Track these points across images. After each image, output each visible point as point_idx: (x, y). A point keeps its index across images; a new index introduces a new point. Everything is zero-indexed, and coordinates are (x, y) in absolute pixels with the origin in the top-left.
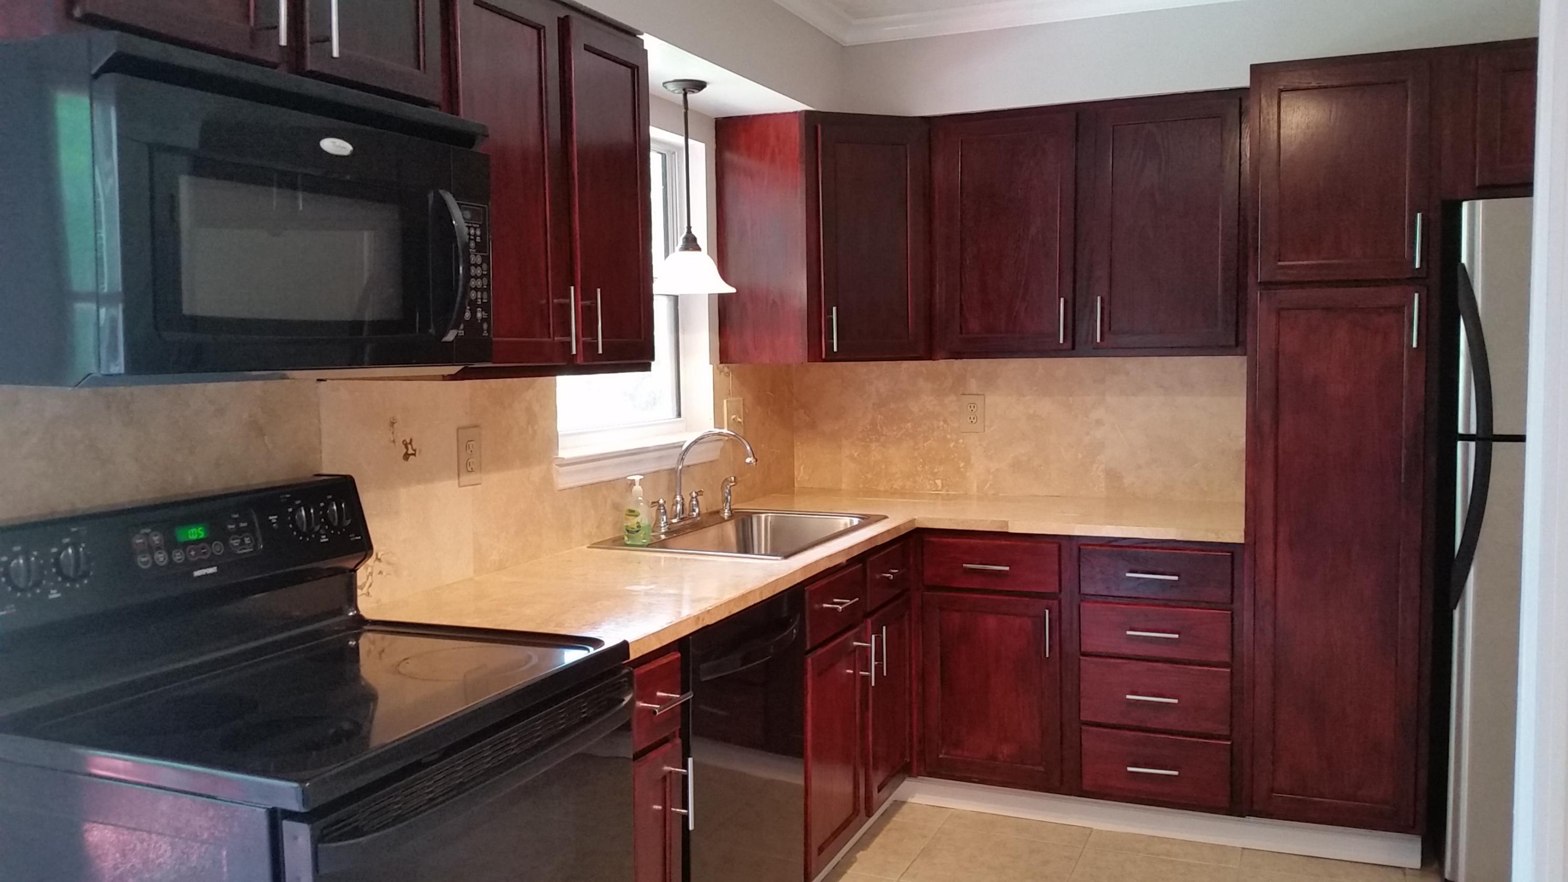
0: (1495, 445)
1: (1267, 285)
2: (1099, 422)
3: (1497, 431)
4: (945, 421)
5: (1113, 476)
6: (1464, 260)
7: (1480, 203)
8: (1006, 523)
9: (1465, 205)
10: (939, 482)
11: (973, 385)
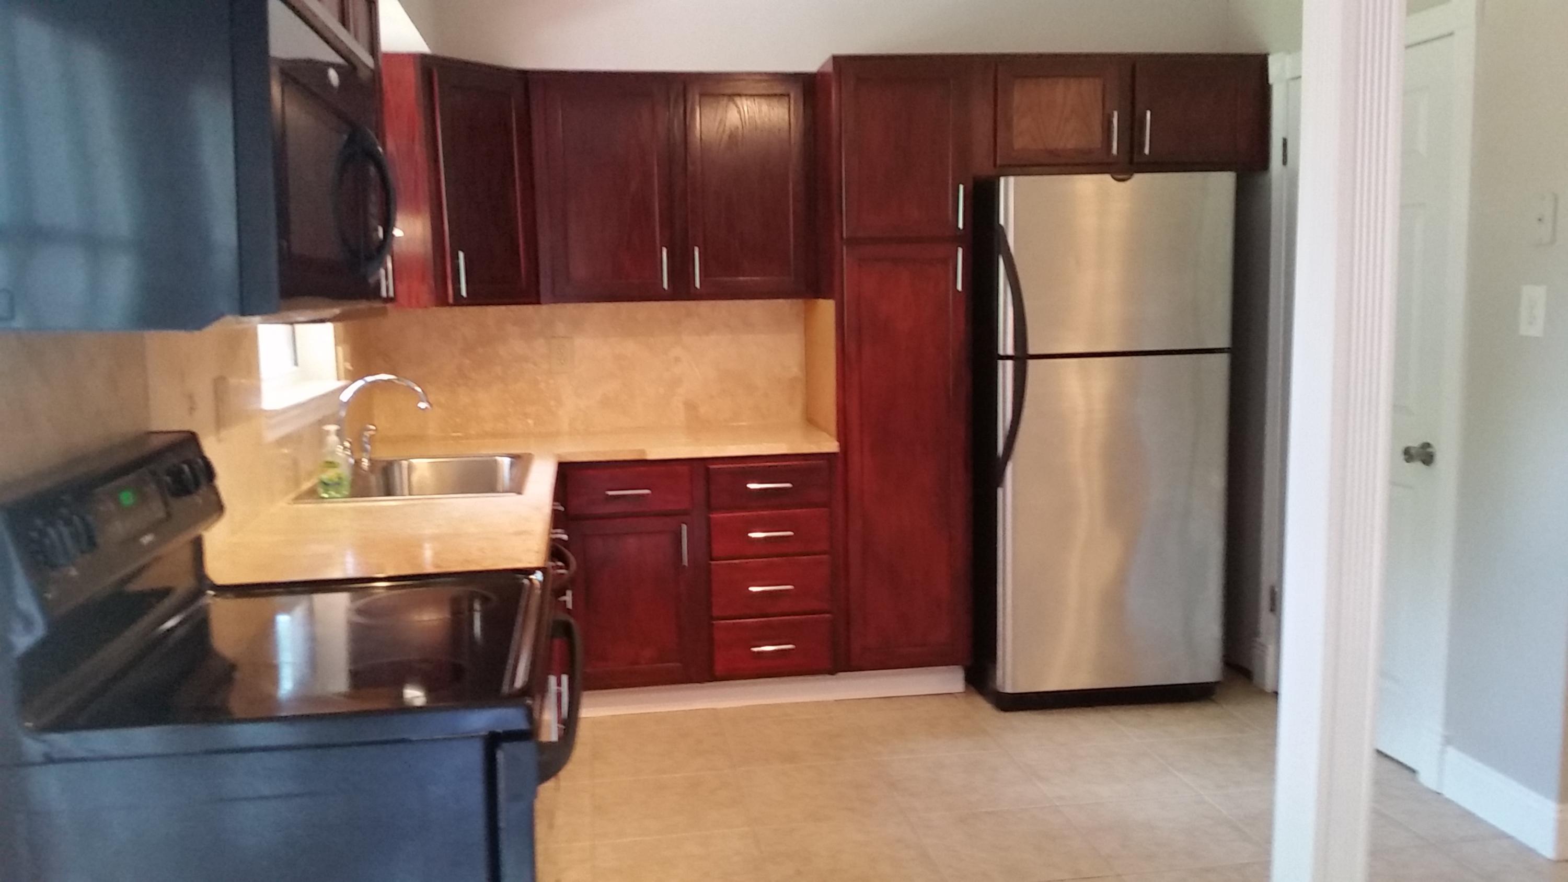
0: (1031, 363)
1: (853, 242)
2: (677, 360)
3: (1032, 350)
4: (535, 364)
5: (690, 406)
6: (1002, 222)
7: (1012, 179)
8: (643, 452)
9: (1002, 180)
10: (530, 421)
11: (561, 328)
